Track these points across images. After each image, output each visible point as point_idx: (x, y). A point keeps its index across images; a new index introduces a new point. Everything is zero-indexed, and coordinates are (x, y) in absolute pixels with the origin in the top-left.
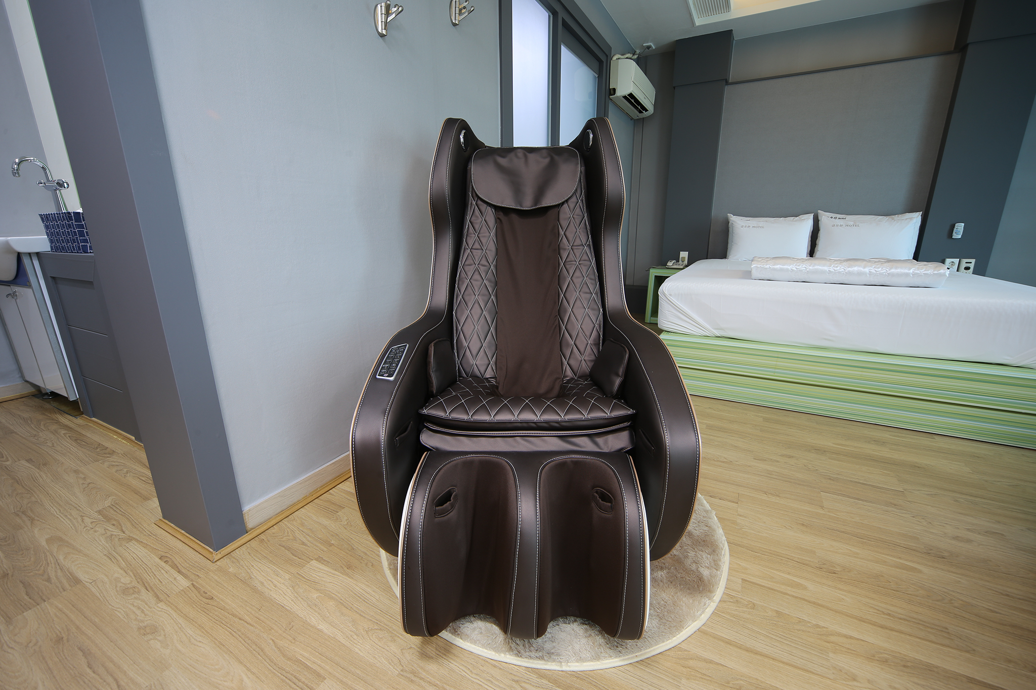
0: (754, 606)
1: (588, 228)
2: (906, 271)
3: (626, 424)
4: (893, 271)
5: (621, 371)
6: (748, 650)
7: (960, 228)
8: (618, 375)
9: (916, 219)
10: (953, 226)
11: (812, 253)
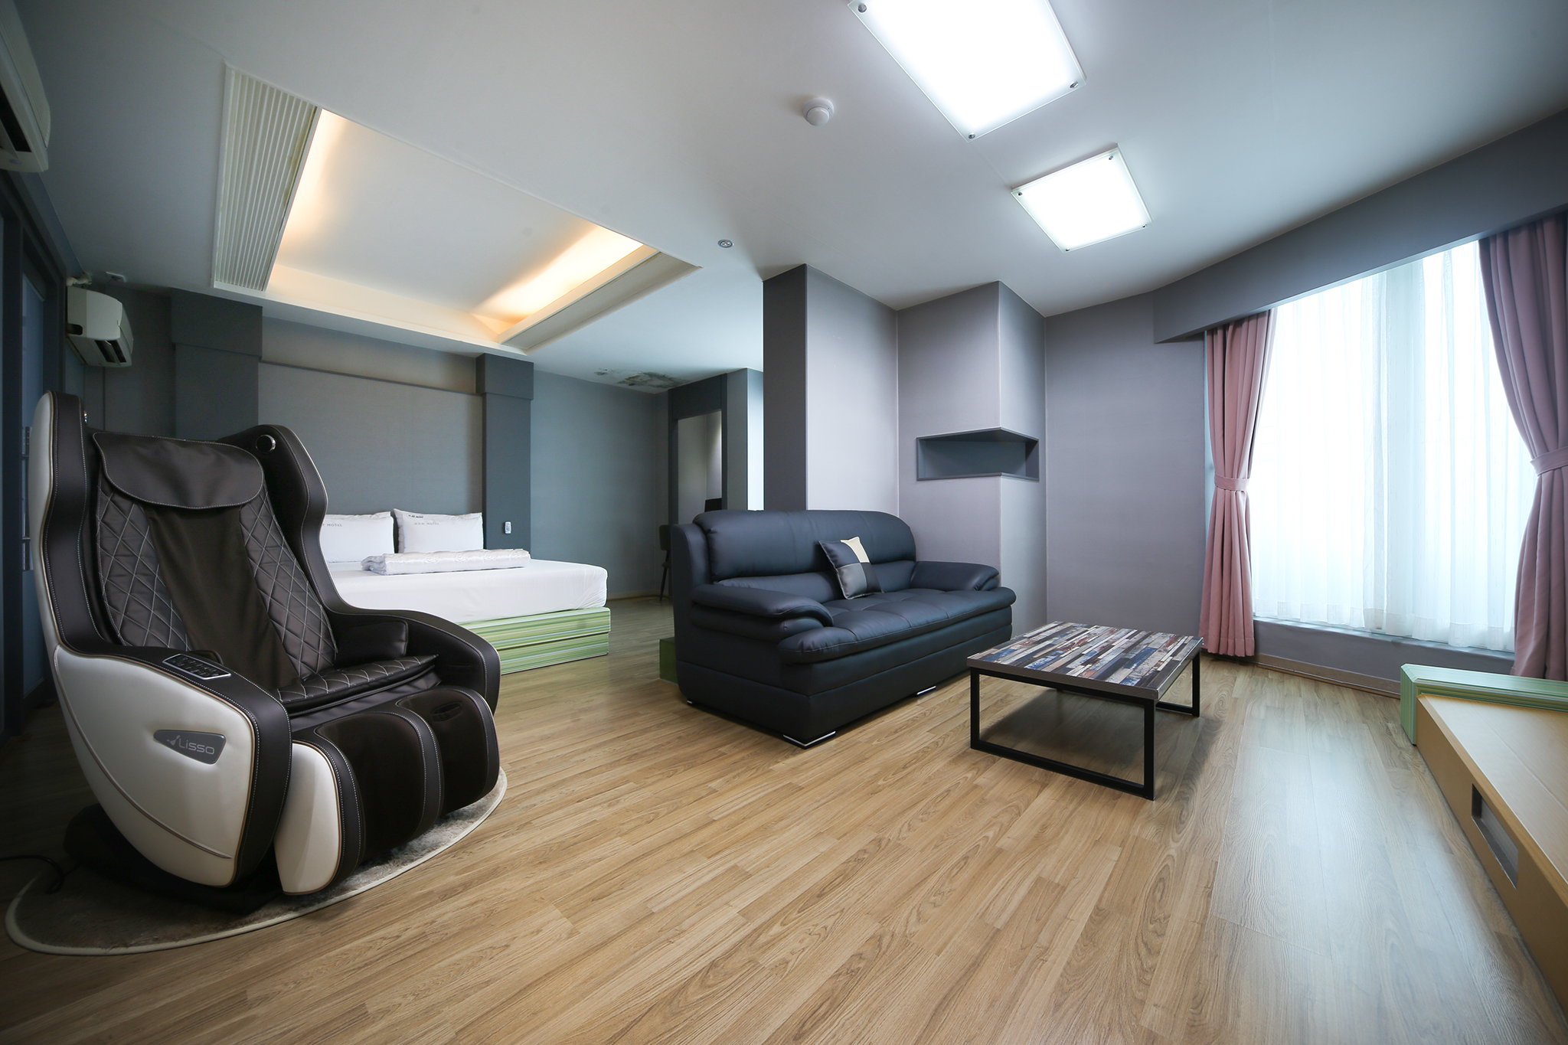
0: (524, 768)
1: (279, 529)
2: (507, 557)
3: (431, 667)
4: (499, 557)
5: (404, 636)
6: (537, 780)
7: (508, 525)
8: (402, 641)
9: (478, 517)
10: (504, 524)
11: (397, 551)
